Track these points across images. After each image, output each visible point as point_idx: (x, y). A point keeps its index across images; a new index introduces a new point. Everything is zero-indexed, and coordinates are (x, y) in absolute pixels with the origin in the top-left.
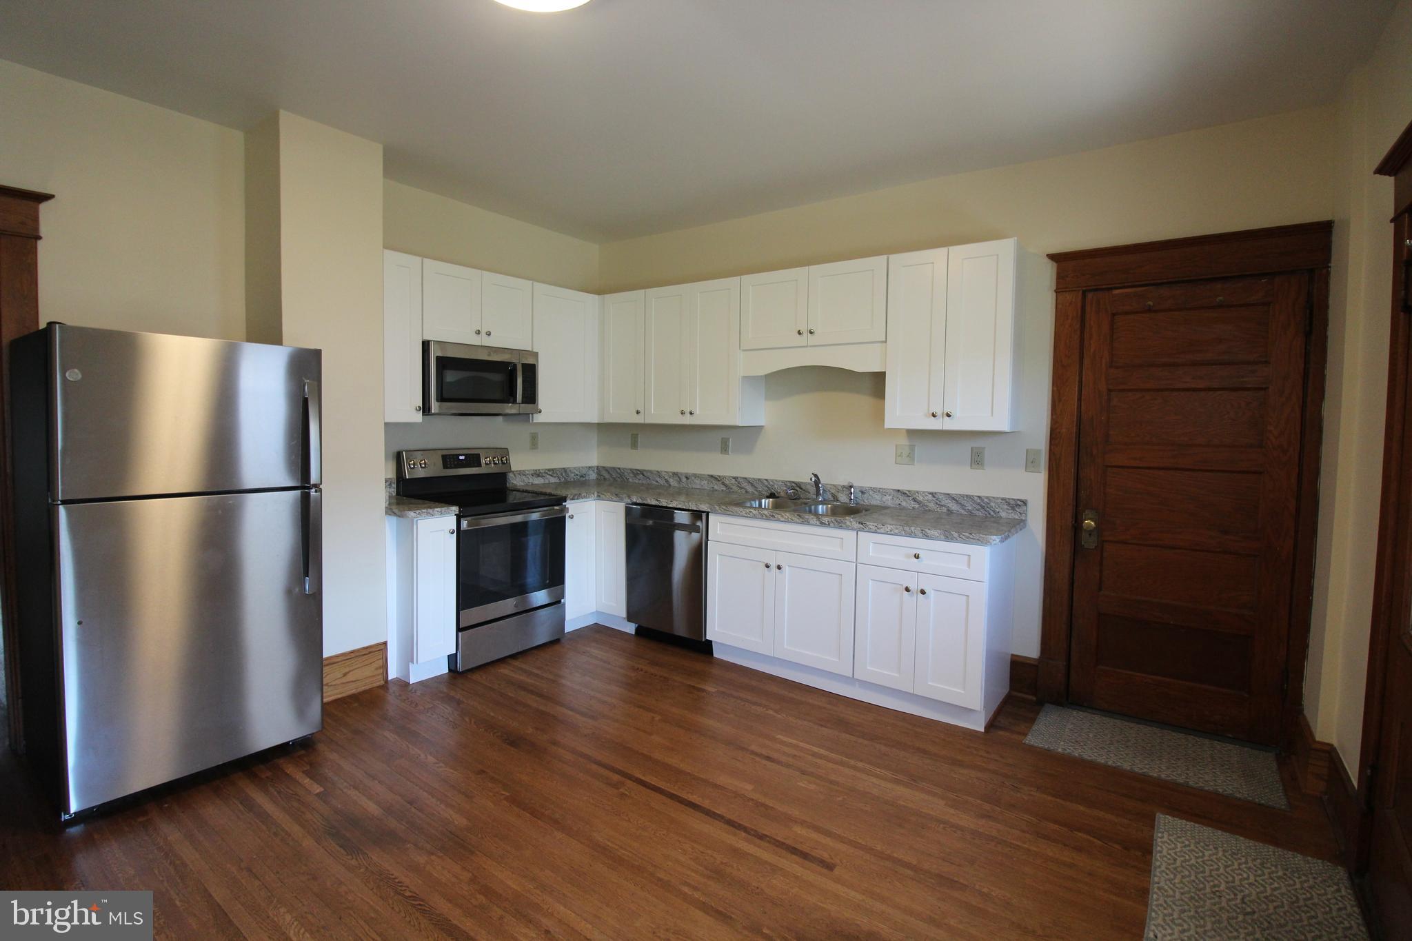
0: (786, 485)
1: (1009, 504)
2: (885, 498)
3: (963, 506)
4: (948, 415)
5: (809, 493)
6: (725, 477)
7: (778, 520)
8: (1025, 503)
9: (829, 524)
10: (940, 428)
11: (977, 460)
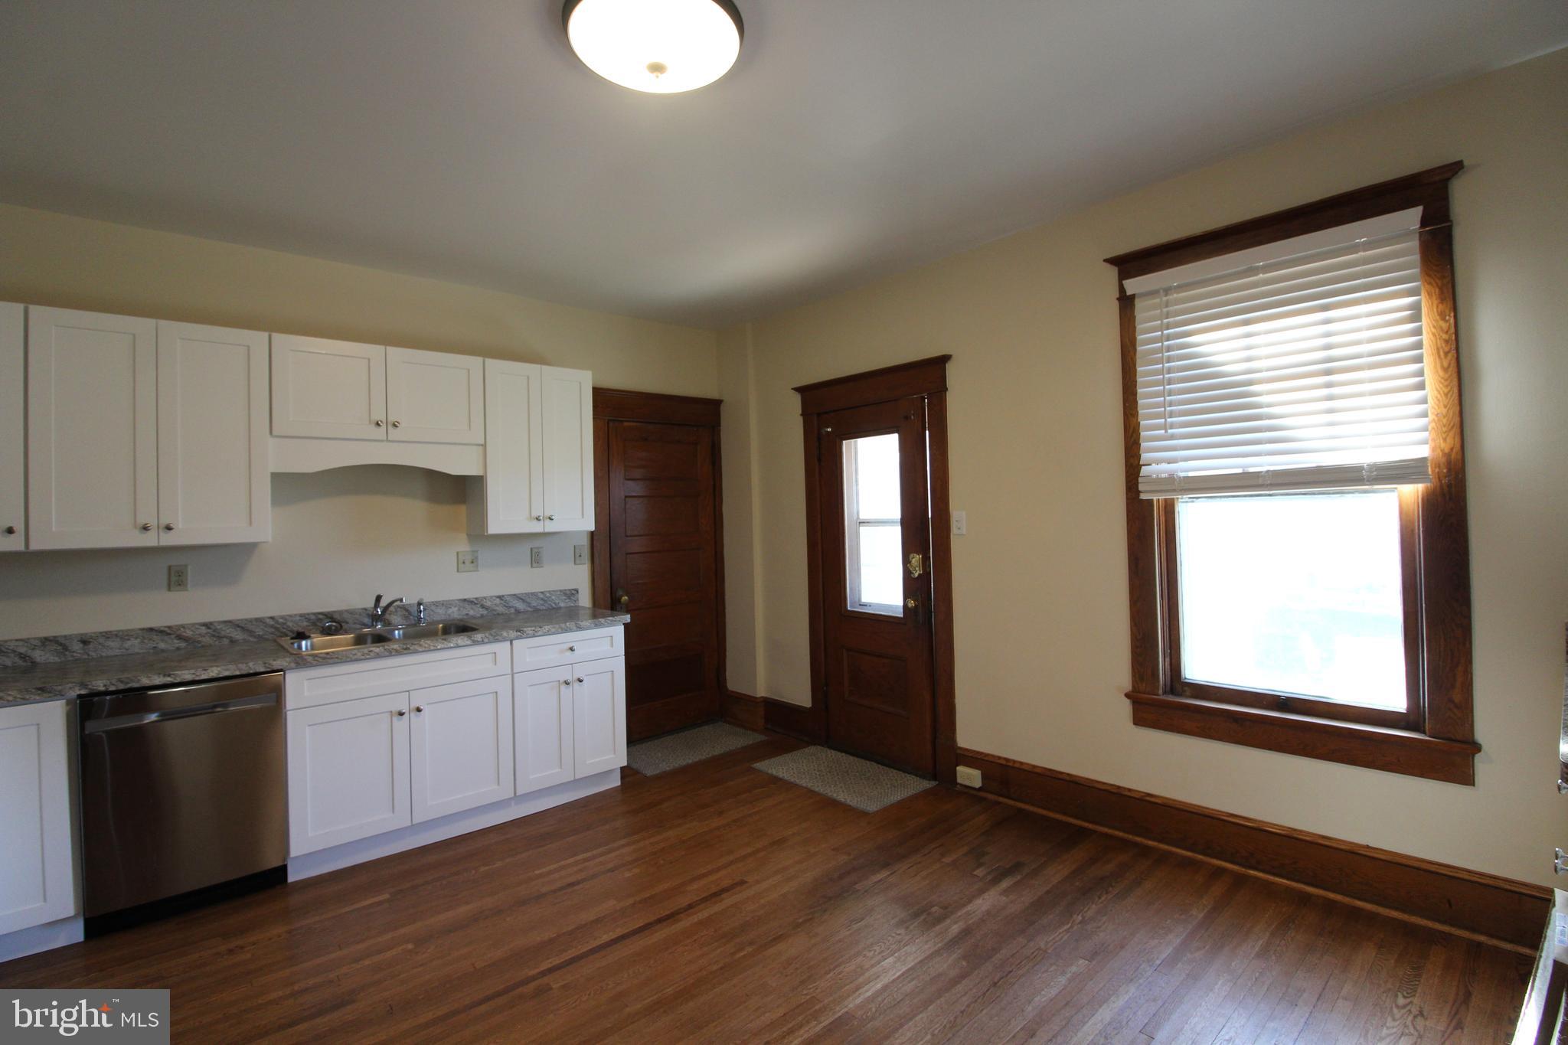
0: (308, 620)
1: (565, 594)
2: (450, 611)
3: (529, 604)
4: (551, 519)
5: (347, 623)
6: (183, 626)
7: (416, 652)
8: (577, 591)
9: (483, 641)
10: (541, 530)
11: (536, 559)
